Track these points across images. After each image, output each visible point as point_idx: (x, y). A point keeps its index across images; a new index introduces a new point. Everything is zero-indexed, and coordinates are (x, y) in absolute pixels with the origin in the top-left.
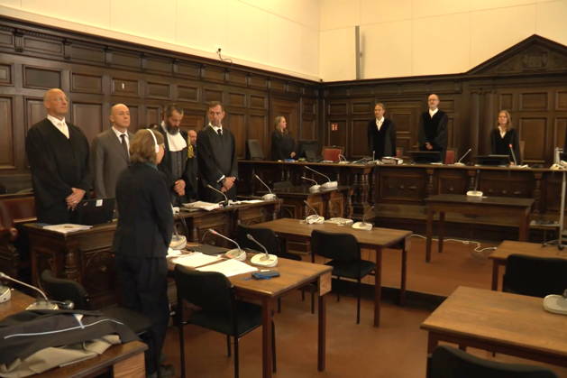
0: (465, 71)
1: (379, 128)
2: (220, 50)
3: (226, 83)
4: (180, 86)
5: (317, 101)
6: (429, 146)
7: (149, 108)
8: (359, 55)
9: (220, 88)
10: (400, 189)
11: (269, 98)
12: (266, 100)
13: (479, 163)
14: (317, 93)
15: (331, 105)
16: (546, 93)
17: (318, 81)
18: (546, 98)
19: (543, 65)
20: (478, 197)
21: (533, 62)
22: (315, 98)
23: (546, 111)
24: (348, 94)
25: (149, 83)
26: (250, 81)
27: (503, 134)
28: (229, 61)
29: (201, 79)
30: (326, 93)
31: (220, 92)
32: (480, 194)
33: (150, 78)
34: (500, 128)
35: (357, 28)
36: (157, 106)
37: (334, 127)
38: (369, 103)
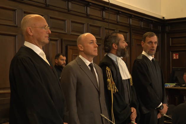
3: (103, 20)
9: (99, 24)
11: (130, 33)
12: (128, 34)
15: (172, 38)
26: (119, 18)
29: (87, 16)
30: (167, 29)
37: (175, 57)
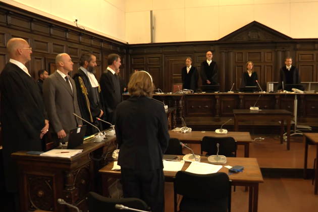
0: (217, 39)
1: (188, 72)
2: (76, 20)
3: (80, 43)
4: (54, 44)
5: (125, 56)
6: (209, 82)
7: (36, 58)
8: (153, 28)
9: (77, 46)
10: (199, 108)
11: (102, 53)
12: (100, 55)
13: (240, 91)
14: (125, 51)
15: (134, 58)
16: (260, 53)
17: (125, 43)
18: (261, 55)
19: (259, 37)
20: (256, 110)
21: (253, 36)
22: (124, 54)
23: (261, 62)
24: (145, 52)
25: (35, 41)
26: (92, 42)
27: (250, 75)
28: (82, 28)
29: (67, 40)
30: (130, 51)
31: (77, 49)
32: (257, 108)
33: (36, 37)
34: (248, 71)
35: (151, 12)
36: (41, 58)
38: (159, 57)
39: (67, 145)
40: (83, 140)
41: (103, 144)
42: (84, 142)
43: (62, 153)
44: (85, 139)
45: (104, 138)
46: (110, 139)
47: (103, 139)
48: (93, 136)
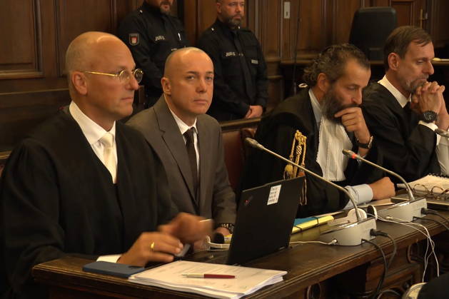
39: (227, 246)
40: (289, 232)
41: (366, 256)
42: (293, 241)
43: (207, 276)
44: (295, 229)
45: (372, 233)
46: (394, 236)
47: (367, 237)
48: (327, 218)
